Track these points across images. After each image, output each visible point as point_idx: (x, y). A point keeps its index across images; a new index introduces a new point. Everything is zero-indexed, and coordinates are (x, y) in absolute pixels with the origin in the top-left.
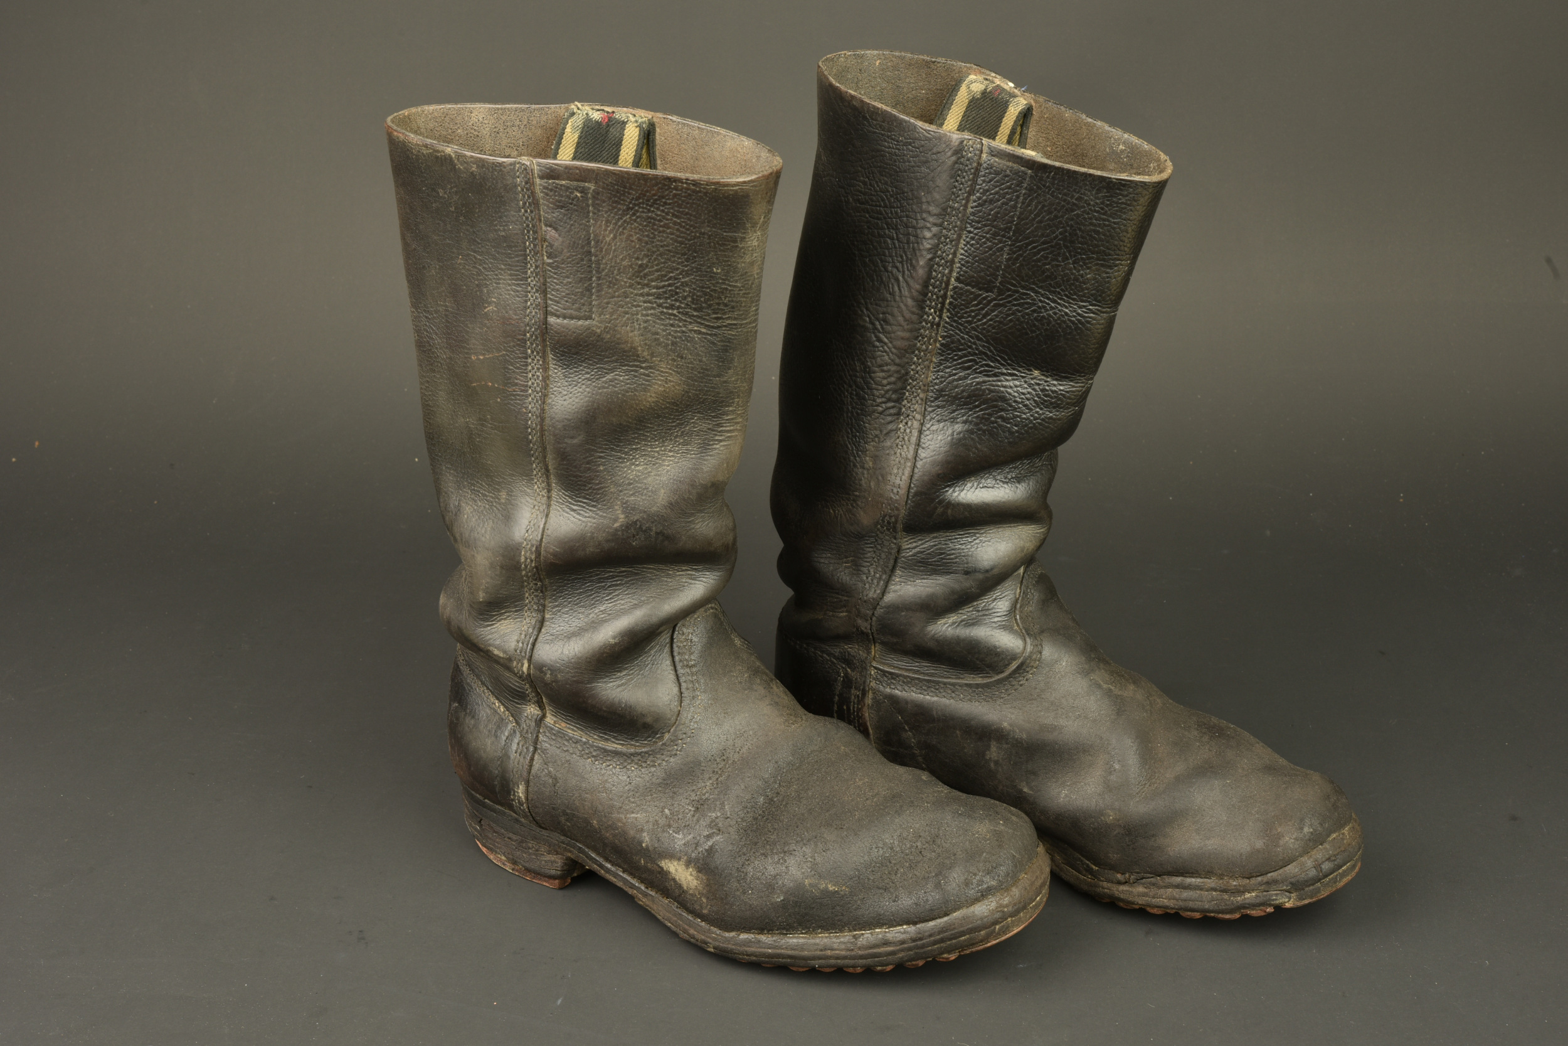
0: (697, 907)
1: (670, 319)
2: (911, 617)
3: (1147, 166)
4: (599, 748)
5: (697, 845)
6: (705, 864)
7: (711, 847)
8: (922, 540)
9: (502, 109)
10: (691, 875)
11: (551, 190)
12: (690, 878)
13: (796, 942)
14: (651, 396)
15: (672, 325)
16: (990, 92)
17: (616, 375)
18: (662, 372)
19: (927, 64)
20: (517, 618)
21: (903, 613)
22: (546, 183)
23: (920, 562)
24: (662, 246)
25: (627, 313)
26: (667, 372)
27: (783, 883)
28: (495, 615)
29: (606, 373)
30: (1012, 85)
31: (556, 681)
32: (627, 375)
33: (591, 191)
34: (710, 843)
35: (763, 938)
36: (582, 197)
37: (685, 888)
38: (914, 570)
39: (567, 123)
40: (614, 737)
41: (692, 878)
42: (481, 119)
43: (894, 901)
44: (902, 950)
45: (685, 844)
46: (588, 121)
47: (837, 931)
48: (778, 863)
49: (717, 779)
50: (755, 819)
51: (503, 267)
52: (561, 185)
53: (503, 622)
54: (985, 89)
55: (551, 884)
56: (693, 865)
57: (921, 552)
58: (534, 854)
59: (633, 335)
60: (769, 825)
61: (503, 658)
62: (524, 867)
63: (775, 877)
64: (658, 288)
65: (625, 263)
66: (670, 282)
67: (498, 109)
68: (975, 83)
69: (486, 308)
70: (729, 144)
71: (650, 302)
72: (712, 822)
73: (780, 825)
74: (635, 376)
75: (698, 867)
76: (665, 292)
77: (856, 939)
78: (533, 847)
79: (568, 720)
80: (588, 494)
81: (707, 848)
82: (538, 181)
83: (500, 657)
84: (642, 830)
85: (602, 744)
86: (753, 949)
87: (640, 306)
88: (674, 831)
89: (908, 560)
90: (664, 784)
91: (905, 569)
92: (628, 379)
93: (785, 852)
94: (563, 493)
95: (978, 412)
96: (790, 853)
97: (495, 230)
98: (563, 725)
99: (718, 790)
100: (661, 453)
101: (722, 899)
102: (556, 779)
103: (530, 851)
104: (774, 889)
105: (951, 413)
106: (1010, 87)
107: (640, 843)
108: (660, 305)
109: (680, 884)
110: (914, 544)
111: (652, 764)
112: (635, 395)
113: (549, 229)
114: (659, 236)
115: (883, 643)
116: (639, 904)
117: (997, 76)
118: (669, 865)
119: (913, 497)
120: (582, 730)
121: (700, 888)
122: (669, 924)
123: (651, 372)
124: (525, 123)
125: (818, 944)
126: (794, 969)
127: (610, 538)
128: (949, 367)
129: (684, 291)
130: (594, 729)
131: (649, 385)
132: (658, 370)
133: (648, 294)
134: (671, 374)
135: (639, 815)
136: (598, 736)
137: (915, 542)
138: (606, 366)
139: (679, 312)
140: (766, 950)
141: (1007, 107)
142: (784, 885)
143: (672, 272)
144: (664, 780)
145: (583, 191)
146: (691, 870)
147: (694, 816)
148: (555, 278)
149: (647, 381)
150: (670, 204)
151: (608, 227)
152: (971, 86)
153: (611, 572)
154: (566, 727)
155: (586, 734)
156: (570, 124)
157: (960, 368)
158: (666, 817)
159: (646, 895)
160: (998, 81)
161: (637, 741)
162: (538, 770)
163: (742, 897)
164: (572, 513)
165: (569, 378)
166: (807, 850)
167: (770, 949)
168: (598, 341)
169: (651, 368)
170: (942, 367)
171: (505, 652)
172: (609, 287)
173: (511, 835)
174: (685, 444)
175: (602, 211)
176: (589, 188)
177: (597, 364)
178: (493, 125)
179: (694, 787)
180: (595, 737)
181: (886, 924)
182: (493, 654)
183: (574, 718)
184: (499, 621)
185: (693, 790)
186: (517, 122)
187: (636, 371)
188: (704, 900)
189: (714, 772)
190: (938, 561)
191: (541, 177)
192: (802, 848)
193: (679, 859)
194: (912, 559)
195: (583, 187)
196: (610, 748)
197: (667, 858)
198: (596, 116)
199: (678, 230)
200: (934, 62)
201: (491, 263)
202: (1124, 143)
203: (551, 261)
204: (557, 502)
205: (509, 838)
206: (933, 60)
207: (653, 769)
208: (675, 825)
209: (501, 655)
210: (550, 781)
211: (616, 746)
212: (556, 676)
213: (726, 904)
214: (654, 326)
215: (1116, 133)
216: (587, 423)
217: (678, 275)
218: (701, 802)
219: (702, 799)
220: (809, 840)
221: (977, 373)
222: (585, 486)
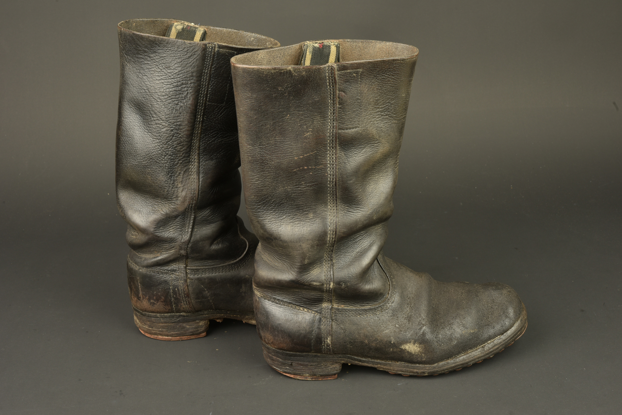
0: (419, 359)
1: (386, 120)
2: (204, 244)
3: (265, 44)
4: (363, 310)
5: (416, 334)
6: (423, 340)
7: (423, 332)
8: (203, 211)
9: (272, 51)
10: (416, 347)
11: (343, 75)
12: (416, 348)
13: (462, 358)
14: (378, 155)
15: (386, 123)
16: (186, 28)
17: (366, 149)
18: (383, 143)
19: (153, 22)
20: (321, 266)
21: (201, 243)
22: (341, 73)
23: (204, 220)
24: (385, 90)
25: (371, 121)
26: (384, 143)
27: (455, 336)
28: (311, 268)
29: (363, 149)
30: (193, 24)
31: (347, 287)
32: (370, 148)
33: (360, 72)
34: (422, 331)
35: (449, 361)
36: (356, 75)
37: (413, 353)
38: (202, 224)
39: (307, 50)
40: (367, 303)
41: (417, 348)
42: (263, 57)
43: (493, 328)
44: (501, 346)
45: (411, 335)
46: (314, 48)
47: (475, 348)
48: (450, 329)
49: (410, 306)
50: (432, 316)
51: (316, 114)
52: (348, 72)
53: (314, 270)
54: (183, 27)
55: (333, 378)
56: (417, 342)
57: (204, 216)
58: (325, 368)
59: (373, 130)
60: (438, 316)
61: (319, 285)
62: (320, 375)
63: (451, 335)
64: (382, 108)
65: (371, 100)
66: (387, 104)
67: (271, 51)
68: (177, 26)
69: (305, 135)
70: (378, 46)
71: (379, 115)
72: (419, 323)
73: (441, 315)
74: (373, 148)
75: (420, 342)
76: (384, 109)
77: (484, 348)
78: (324, 365)
79: (345, 303)
80: (356, 203)
81: (421, 333)
82: (336, 73)
83: (317, 285)
84: (390, 337)
85: (363, 308)
86: (446, 367)
87: (375, 117)
88: (404, 332)
89: (199, 221)
90: (393, 315)
91: (198, 225)
92: (370, 150)
93: (450, 324)
94: (344, 206)
95: (221, 153)
96: (452, 324)
97: (313, 99)
98: (343, 306)
99: (414, 310)
100: (378, 178)
101: (432, 351)
102: (345, 330)
103: (323, 367)
104: (452, 340)
105: (210, 156)
106: (193, 25)
107: (390, 342)
108: (382, 115)
109: (411, 353)
110: (201, 214)
111: (386, 309)
112: (373, 155)
113: (341, 92)
114: (385, 86)
115: (192, 258)
116: (381, 370)
117: (185, 22)
118: (406, 346)
119: (201, 194)
120: (352, 305)
121: (421, 351)
122: (400, 372)
123: (379, 145)
124: (282, 55)
125: (471, 355)
126: (457, 370)
127: (366, 219)
128: (207, 138)
129: (391, 107)
130: (358, 303)
131: (378, 150)
132: (381, 143)
133: (378, 112)
134: (386, 143)
135: (387, 331)
136: (360, 305)
137: (201, 213)
138: (362, 146)
139: (389, 117)
140: (452, 365)
141: (195, 33)
142: (456, 337)
143: (388, 100)
144: (392, 313)
145: (357, 73)
146: (416, 345)
147: (409, 323)
148: (343, 113)
149: (377, 148)
150: (391, 71)
151: (366, 86)
152: (177, 27)
153: (358, 234)
154: (344, 306)
155: (354, 306)
156: (308, 51)
157: (212, 137)
158: (398, 328)
159: (385, 365)
160: (187, 23)
161: (377, 302)
162: (335, 329)
163: (440, 348)
164: (350, 213)
165: (348, 155)
166: (458, 320)
167: (453, 364)
168: (360, 136)
169: (379, 142)
170: (204, 139)
171: (320, 282)
172: (365, 112)
173: (312, 364)
174: (387, 172)
175: (364, 80)
176: (360, 71)
177: (359, 146)
178: (268, 58)
179: (404, 313)
180: (358, 306)
181: (492, 338)
182: (313, 285)
183: (348, 301)
184: (312, 270)
185: (404, 314)
186: (279, 55)
187: (373, 145)
188: (423, 355)
189: (408, 304)
190: (211, 218)
191: (338, 71)
192: (455, 320)
193: (410, 342)
194: (201, 220)
195: (357, 71)
196: (367, 308)
197: (404, 344)
198: (317, 45)
199: (393, 81)
200: (157, 20)
201: (309, 114)
202: (253, 37)
203: (341, 106)
204: (341, 210)
205: (311, 365)
206: (156, 20)
207: (387, 311)
208: (403, 330)
209: (318, 284)
210: (342, 331)
211: (368, 307)
212: (347, 284)
213: (434, 353)
214: (380, 125)
215: (249, 34)
216: (356, 172)
217: (390, 100)
218: (409, 317)
219: (409, 316)
220: (456, 317)
221: (218, 138)
222: (355, 200)
